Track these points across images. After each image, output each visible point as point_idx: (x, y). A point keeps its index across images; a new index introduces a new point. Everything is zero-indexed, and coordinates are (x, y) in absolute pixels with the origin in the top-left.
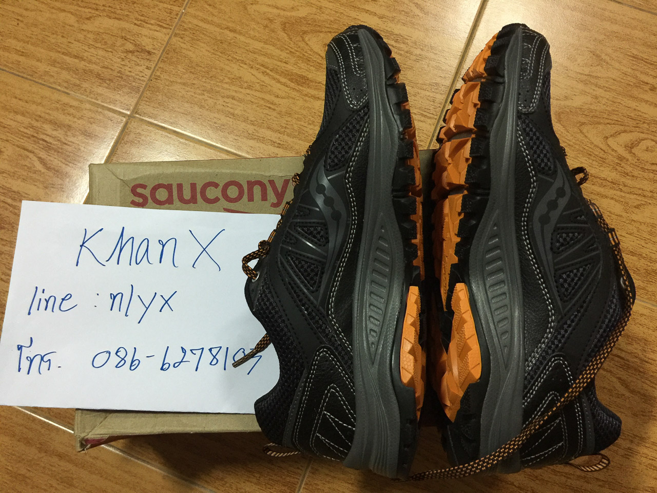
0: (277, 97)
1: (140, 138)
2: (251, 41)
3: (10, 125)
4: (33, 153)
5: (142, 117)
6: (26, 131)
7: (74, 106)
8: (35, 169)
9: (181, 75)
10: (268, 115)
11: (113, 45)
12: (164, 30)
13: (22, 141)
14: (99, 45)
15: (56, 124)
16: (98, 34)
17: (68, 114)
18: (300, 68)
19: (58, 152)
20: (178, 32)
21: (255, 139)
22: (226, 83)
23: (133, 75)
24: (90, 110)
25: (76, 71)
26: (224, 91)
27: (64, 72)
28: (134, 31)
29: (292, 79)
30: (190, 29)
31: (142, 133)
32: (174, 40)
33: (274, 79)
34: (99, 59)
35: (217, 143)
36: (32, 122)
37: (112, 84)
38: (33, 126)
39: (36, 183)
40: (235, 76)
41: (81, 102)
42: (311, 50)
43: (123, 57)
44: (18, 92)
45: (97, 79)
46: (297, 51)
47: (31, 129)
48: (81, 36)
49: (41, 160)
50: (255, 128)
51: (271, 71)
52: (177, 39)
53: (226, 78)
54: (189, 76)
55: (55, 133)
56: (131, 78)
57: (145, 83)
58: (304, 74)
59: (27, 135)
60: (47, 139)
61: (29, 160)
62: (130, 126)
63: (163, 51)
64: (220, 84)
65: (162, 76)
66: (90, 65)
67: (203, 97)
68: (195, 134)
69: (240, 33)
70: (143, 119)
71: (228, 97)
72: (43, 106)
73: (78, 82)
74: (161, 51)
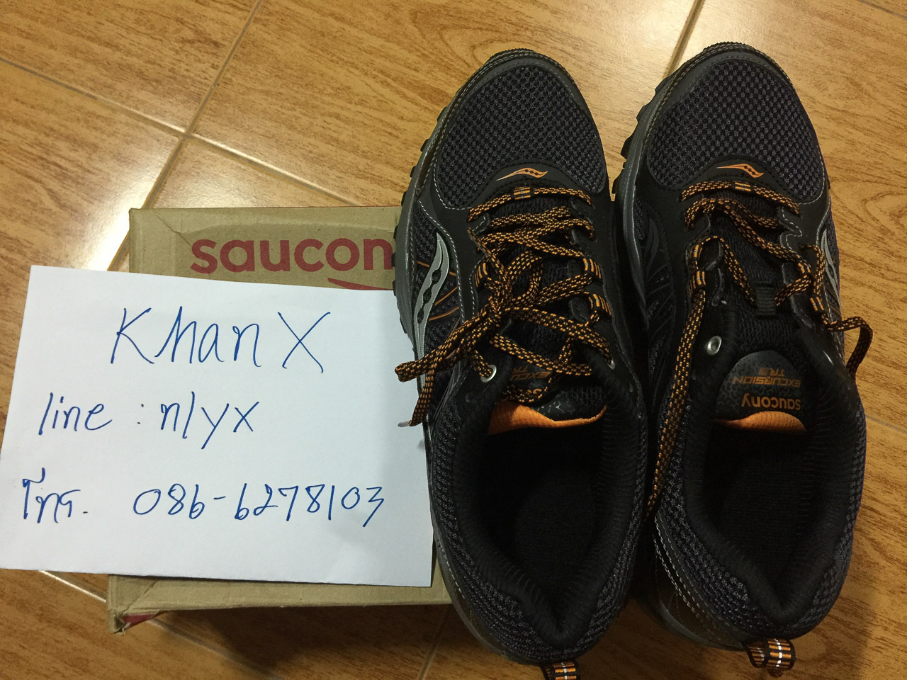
0: (402, 118)
1: (200, 169)
2: (365, 36)
3: (7, 141)
4: (40, 182)
5: (202, 138)
6: (30, 149)
7: (103, 117)
8: (42, 206)
9: (262, 79)
10: (388, 144)
11: (164, 30)
12: (239, 12)
13: (24, 164)
14: (142, 29)
15: (76, 142)
16: (141, 13)
17: (94, 128)
18: (436, 79)
19: (78, 183)
20: (258, 16)
21: (368, 178)
22: (329, 95)
23: (192, 75)
24: (127, 124)
25: (107, 65)
26: (325, 106)
27: (89, 66)
28: (194, 12)
29: (424, 94)
30: (277, 12)
31: (203, 160)
32: (253, 28)
33: (398, 92)
34: (142, 50)
35: (313, 182)
36: (40, 137)
37: (160, 87)
38: (41, 143)
39: (43, 228)
40: (342, 85)
41: (114, 110)
42: (453, 53)
43: (177, 48)
44: (20, 92)
45: (138, 79)
46: (432, 54)
47: (38, 148)
48: (115, 14)
49: (52, 194)
50: (369, 162)
51: (394, 80)
52: (258, 26)
53: (328, 87)
54: (274, 81)
55: (73, 155)
56: (188, 80)
57: (208, 89)
58: (440, 87)
59: (31, 156)
60: (63, 163)
61: (34, 192)
62: (186, 150)
63: (237, 43)
64: (318, 95)
65: (234, 79)
66: (129, 58)
67: (294, 113)
68: (281, 167)
69: (351, 24)
70: (204, 141)
71: (330, 115)
72: (57, 114)
73: (110, 81)
74: (234, 43)
